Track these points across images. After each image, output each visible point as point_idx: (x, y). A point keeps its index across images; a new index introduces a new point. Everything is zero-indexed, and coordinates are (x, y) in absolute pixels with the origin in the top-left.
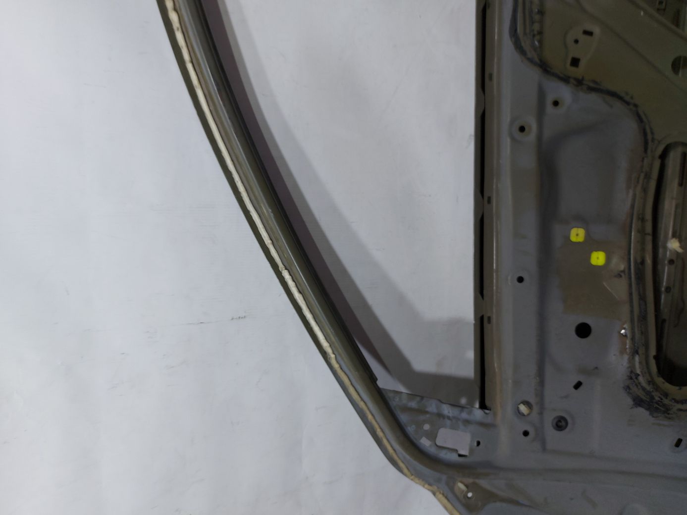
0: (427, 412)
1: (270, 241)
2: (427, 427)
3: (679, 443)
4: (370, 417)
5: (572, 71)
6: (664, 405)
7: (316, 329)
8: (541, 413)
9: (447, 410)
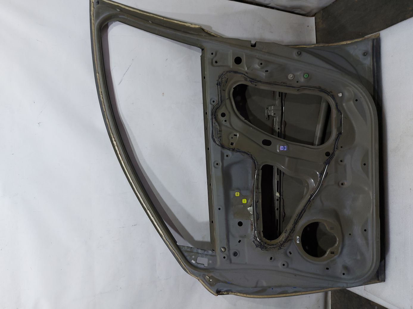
0: (194, 252)
1: (143, 202)
2: (193, 257)
3: (271, 259)
4: (176, 255)
5: (232, 147)
6: (266, 247)
7: (158, 228)
8: (229, 251)
9: (200, 251)
